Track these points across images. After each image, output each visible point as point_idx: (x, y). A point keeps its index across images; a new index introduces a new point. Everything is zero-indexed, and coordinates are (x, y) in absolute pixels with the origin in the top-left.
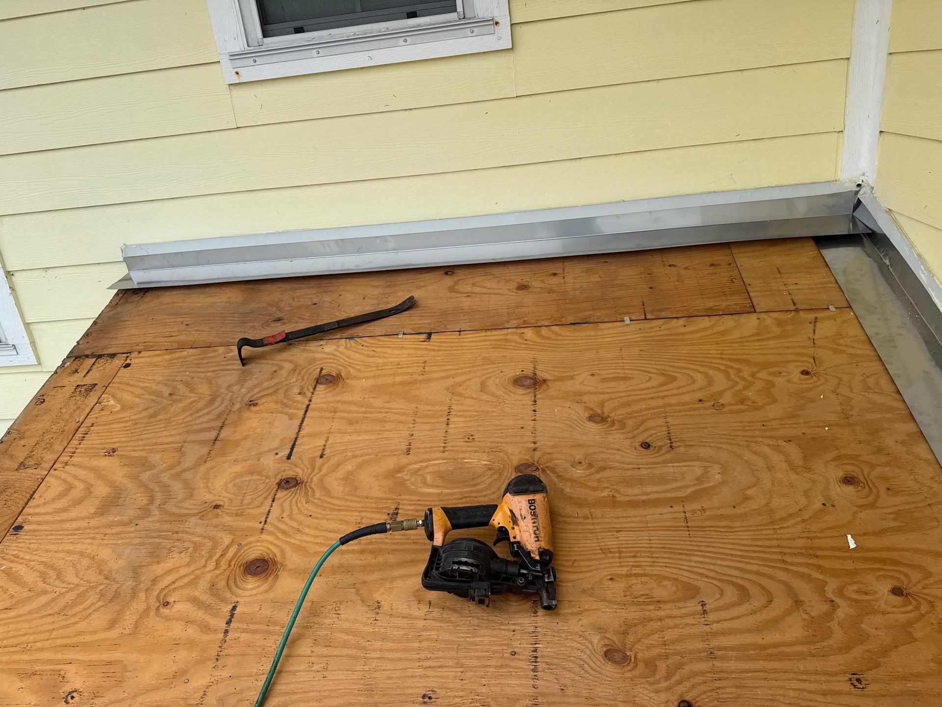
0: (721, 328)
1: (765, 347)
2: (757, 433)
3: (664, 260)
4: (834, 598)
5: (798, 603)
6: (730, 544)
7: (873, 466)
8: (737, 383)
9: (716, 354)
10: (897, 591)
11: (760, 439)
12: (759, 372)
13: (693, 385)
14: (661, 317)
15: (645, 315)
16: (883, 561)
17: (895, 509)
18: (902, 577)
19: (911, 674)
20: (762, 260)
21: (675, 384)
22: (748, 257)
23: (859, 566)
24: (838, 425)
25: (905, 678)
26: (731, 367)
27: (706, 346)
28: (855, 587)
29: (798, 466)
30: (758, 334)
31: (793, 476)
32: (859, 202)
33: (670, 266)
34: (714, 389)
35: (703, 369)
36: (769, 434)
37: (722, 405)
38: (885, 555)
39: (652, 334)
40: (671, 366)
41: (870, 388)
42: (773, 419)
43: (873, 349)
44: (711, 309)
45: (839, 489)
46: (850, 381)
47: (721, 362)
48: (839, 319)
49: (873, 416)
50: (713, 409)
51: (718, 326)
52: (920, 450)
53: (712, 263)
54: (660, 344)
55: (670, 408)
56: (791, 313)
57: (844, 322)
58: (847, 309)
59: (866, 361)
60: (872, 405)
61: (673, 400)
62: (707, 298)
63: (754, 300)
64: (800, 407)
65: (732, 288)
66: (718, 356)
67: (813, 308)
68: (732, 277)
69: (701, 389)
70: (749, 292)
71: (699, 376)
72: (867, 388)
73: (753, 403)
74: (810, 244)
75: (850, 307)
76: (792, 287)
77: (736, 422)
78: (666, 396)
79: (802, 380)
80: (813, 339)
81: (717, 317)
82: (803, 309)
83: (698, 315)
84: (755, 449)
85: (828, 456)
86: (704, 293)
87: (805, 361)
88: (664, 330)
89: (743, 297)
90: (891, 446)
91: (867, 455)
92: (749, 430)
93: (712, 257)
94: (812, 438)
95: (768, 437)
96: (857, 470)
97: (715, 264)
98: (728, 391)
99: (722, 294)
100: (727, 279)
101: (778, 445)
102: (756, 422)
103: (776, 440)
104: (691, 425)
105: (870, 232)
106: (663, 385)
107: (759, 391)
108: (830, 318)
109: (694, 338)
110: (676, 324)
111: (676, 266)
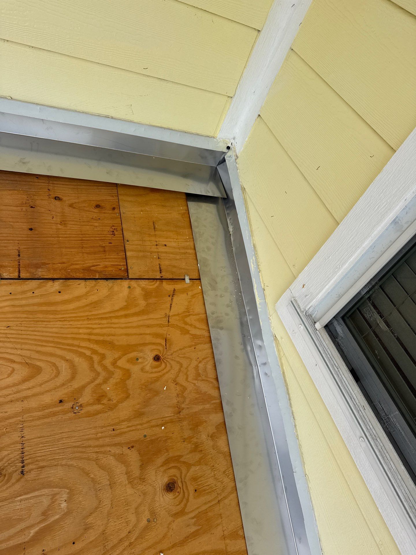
0: (93, 298)
1: (130, 325)
2: (107, 440)
3: (51, 188)
8: (98, 374)
9: (85, 334)
11: (108, 449)
12: (120, 358)
13: (56, 379)
14: (36, 277)
15: (19, 272)
20: (143, 209)
21: (39, 379)
22: (131, 201)
24: (172, 422)
26: (95, 352)
27: (76, 323)
29: (135, 478)
30: (126, 307)
31: (129, 490)
33: (55, 198)
34: (76, 385)
35: (69, 356)
36: (118, 440)
37: (81, 406)
39: (24, 302)
40: (38, 352)
42: (123, 421)
43: (207, 329)
44: (88, 269)
45: (162, 499)
46: (188, 367)
47: (88, 346)
48: (190, 293)
49: (197, 408)
50: (72, 412)
51: (93, 295)
52: (221, 443)
53: (98, 203)
54: (30, 318)
55: (29, 415)
56: (156, 282)
57: (193, 296)
58: (198, 282)
59: (201, 343)
60: (198, 395)
61: (33, 403)
62: (87, 253)
63: (129, 261)
64: (146, 403)
65: (111, 243)
66: (86, 337)
67: (174, 278)
68: (114, 228)
69: (63, 385)
70: (126, 251)
71: (64, 366)
72: (198, 375)
73: (109, 400)
74: (182, 197)
75: (200, 279)
76: (162, 249)
77: (90, 428)
78: (26, 398)
79: (153, 367)
80: (169, 317)
81: (93, 282)
82: (166, 278)
83: (75, 277)
84: (102, 462)
85: (160, 460)
86: (85, 246)
87: (158, 343)
88: (37, 296)
89: (120, 257)
90: (204, 442)
91: (187, 454)
92: (100, 438)
93: (99, 194)
94: (152, 440)
95: (115, 445)
96: (178, 475)
97: (100, 205)
98: (89, 386)
99: (102, 249)
100: (109, 230)
101: (123, 454)
102: (108, 426)
103: (121, 447)
104: (47, 438)
105: (226, 197)
106: (25, 380)
107: (116, 384)
108: (184, 291)
109: (67, 310)
110: (51, 289)
111: (63, 200)
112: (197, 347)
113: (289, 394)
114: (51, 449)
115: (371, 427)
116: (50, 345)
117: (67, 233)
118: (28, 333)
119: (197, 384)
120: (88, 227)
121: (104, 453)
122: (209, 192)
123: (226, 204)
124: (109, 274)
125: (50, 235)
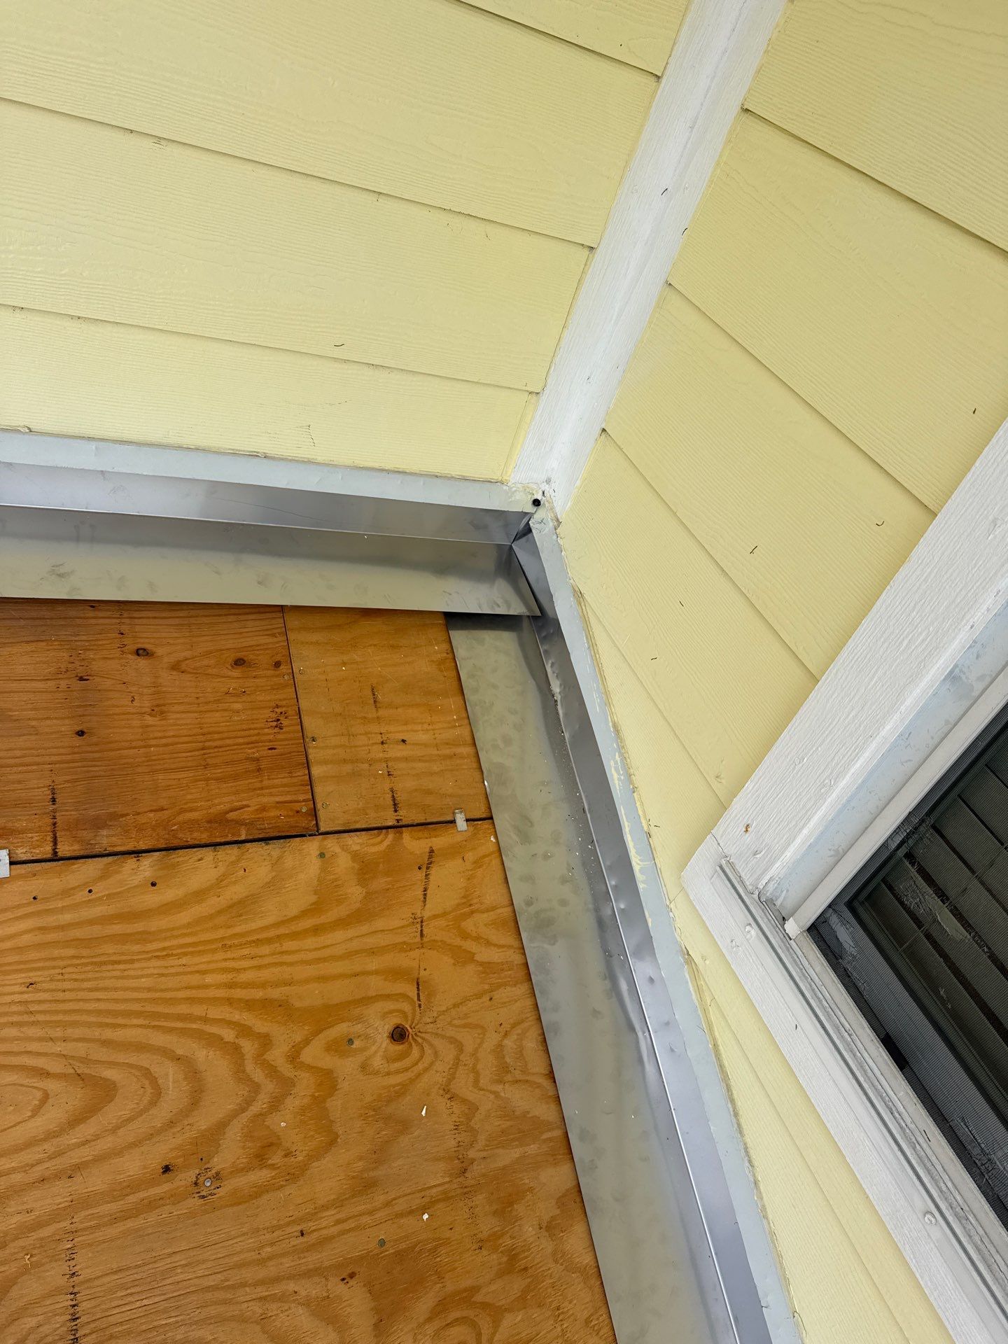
0: (235, 892)
1: (327, 952)
2: (286, 1264)
3: (124, 628)
8: (256, 1088)
9: (218, 986)
12: (307, 1042)
13: (153, 1111)
14: (97, 850)
15: (55, 842)
20: (345, 658)
22: (317, 643)
24: (446, 1198)
26: (244, 1031)
27: (197, 960)
30: (315, 909)
32: (528, 529)
33: (137, 652)
34: (203, 1121)
35: (183, 1047)
36: (312, 1259)
37: (217, 1176)
39: (67, 917)
40: (106, 1043)
41: (506, 1069)
42: (325, 1207)
43: (518, 944)
44: (220, 820)
46: (476, 1050)
47: (227, 1016)
48: (470, 856)
49: (508, 1156)
50: (195, 1195)
51: (235, 883)
52: (574, 1242)
53: (240, 655)
54: (83, 957)
55: (87, 1212)
56: (387, 833)
57: (478, 863)
58: (486, 824)
59: (505, 985)
60: (508, 1120)
61: (96, 1181)
62: (216, 779)
63: (318, 789)
64: (379, 1154)
65: (275, 749)
66: (221, 993)
67: (429, 821)
68: (279, 710)
69: (171, 1123)
70: (310, 764)
71: (171, 1072)
72: (504, 1069)
73: (286, 1156)
74: (436, 622)
75: (491, 818)
76: (397, 751)
77: (244, 1234)
78: (79, 1167)
79: (390, 1059)
80: (422, 922)
81: (233, 851)
82: (410, 823)
83: (190, 843)
84: (278, 1324)
85: (424, 1304)
86: (210, 761)
87: (400, 994)
88: (100, 899)
89: (295, 780)
90: (531, 1243)
91: (491, 1281)
92: (270, 1258)
93: (241, 633)
94: (398, 1253)
95: (308, 1274)
97: (245, 659)
98: (235, 1121)
99: (252, 766)
100: (267, 716)
101: (328, 1297)
102: (288, 1224)
103: (323, 1280)
104: (134, 1271)
105: (539, 614)
106: (77, 1120)
107: (303, 1110)
108: (456, 851)
109: (173, 929)
110: (133, 878)
111: (153, 655)
112: (496, 995)
113: (732, 1101)
114: (145, 1302)
115: (950, 1184)
116: (135, 1021)
117: (167, 735)
118: (81, 995)
119: (502, 1094)
120: (217, 714)
121: (281, 1298)
122: (499, 606)
123: (540, 629)
124: (270, 826)
125: (127, 744)
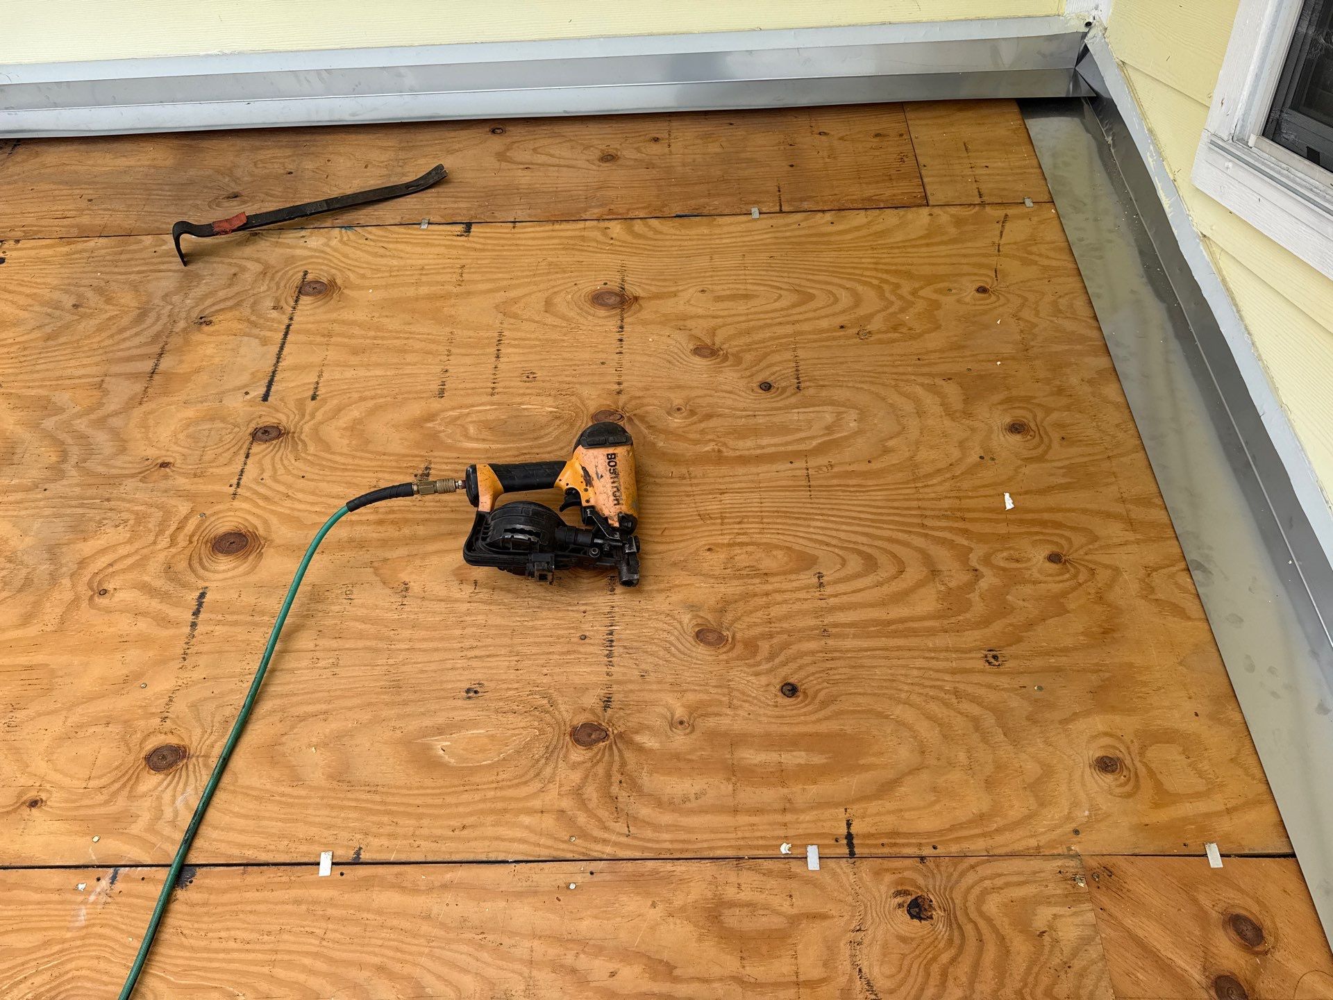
0: (878, 228)
1: (934, 254)
2: (910, 369)
3: (813, 125)
4: (978, 567)
5: (934, 573)
6: (860, 505)
7: (1048, 411)
8: (892, 303)
9: (869, 263)
10: (1054, 558)
11: (913, 377)
12: (922, 288)
13: (834, 306)
14: (802, 210)
15: (781, 206)
16: (1043, 523)
17: (1067, 462)
18: (1063, 542)
19: (1056, 649)
20: (945, 130)
21: (813, 305)
23: (1014, 529)
24: (1013, 358)
25: (1049, 653)
26: (886, 282)
27: (857, 253)
28: (1005, 554)
29: (956, 411)
30: (926, 236)
31: (947, 423)
32: (1086, 50)
33: (820, 134)
34: (861, 312)
35: (849, 284)
36: (925, 370)
37: (870, 332)
38: (1046, 516)
39: (788, 234)
40: (808, 280)
41: (1060, 311)
42: (931, 352)
43: (1071, 259)
44: (869, 199)
45: (1002, 438)
46: (1038, 301)
47: (875, 275)
48: (1035, 219)
49: (1059, 348)
50: (858, 338)
51: (877, 224)
52: (1109, 391)
53: (878, 132)
55: (802, 337)
56: (974, 208)
57: (1042, 222)
58: (1048, 205)
59: (1060, 275)
60: (1060, 333)
61: (807, 327)
62: (866, 183)
63: (927, 188)
64: (969, 336)
65: (900, 171)
66: (871, 266)
67: (1004, 202)
68: (902, 154)
69: (844, 312)
70: (923, 177)
71: (844, 293)
73: (910, 330)
75: (1053, 202)
76: (982, 172)
77: (885, 355)
78: (797, 321)
79: (976, 299)
80: (999, 246)
81: (877, 212)
82: (991, 203)
83: (852, 208)
84: (905, 390)
85: (997, 397)
86: (862, 176)
87: (983, 274)
88: (804, 228)
89: (913, 183)
90: (1075, 386)
91: (1045, 396)
93: (878, 123)
94: (979, 375)
95: (923, 375)
96: (1029, 416)
97: (881, 133)
98: (879, 314)
99: (886, 178)
100: (895, 157)
101: (935, 384)
102: (911, 355)
103: (932, 378)
104: (826, 360)
105: (1095, 96)
106: (796, 305)
107: (919, 314)
108: (1025, 216)
109: (844, 240)
110: (821, 220)
111: (830, 134)
112: (1053, 280)
117: (837, 166)
118: (796, 262)
120: (865, 157)
124: (898, 202)
125: (816, 170)
